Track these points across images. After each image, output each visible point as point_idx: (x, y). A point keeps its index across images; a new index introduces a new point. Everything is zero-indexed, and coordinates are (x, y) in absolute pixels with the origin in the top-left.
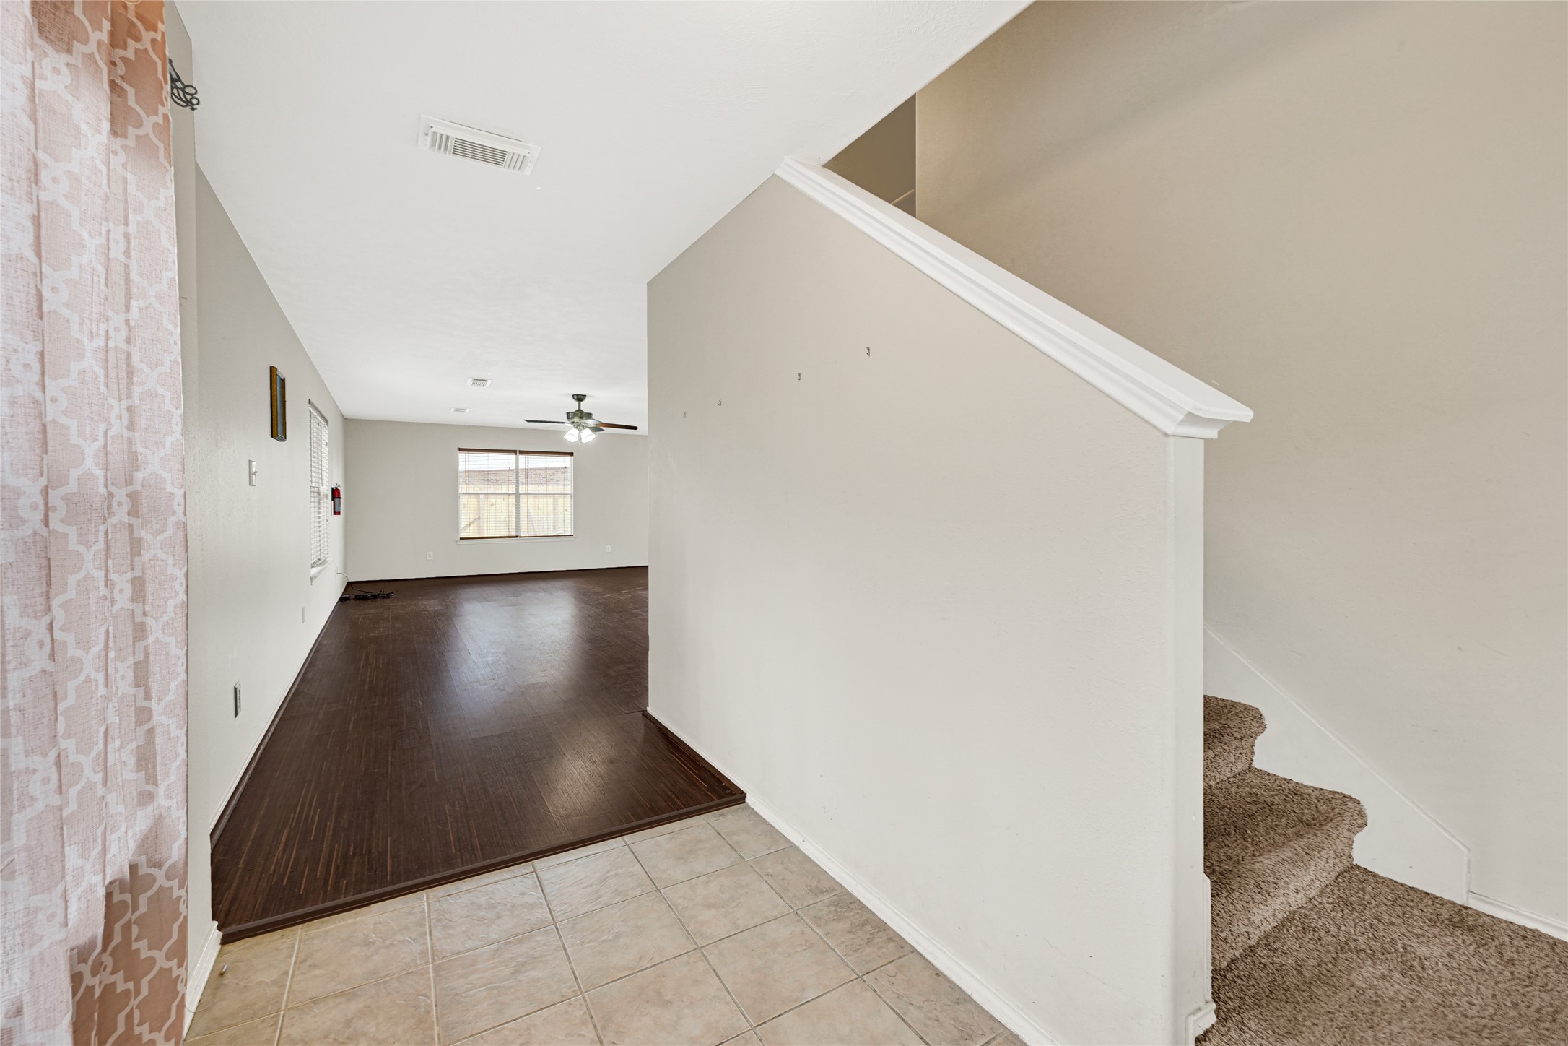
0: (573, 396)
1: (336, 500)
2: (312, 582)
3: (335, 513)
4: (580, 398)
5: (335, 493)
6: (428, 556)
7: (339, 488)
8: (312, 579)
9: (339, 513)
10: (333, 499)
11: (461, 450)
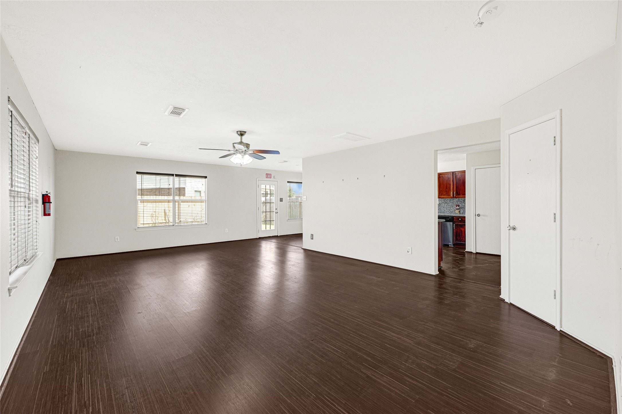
0: (237, 132)
1: (47, 204)
2: (10, 293)
3: (45, 214)
4: (242, 134)
5: (46, 199)
6: (116, 239)
7: (49, 195)
8: (9, 290)
9: (49, 215)
10: (44, 203)
11: (137, 173)
